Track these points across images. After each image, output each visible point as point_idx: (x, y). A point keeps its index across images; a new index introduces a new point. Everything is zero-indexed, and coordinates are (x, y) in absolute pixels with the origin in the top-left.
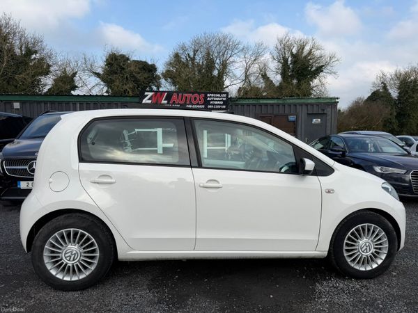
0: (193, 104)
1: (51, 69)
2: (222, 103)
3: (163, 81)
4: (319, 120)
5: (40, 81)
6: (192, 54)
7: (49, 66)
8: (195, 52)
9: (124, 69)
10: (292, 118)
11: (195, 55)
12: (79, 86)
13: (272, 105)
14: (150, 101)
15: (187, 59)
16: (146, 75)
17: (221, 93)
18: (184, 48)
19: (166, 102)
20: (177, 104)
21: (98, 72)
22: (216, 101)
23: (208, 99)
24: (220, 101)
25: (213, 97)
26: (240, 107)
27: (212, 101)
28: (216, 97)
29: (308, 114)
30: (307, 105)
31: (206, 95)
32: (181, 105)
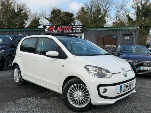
1: (29, 17)
3: (76, 20)
4: (129, 38)
5: (24, 22)
6: (90, 7)
7: (27, 16)
8: (92, 6)
9: (58, 16)
10: (114, 37)
11: (92, 7)
12: (41, 24)
13: (104, 31)
14: (48, 30)
15: (88, 10)
16: (68, 18)
17: (79, 26)
18: (86, 5)
19: (55, 30)
20: (59, 31)
21: (47, 18)
22: (77, 29)
23: (73, 28)
24: (79, 29)
25: (76, 28)
26: (88, 32)
27: (75, 29)
28: (77, 28)
29: (123, 35)
30: (122, 30)
31: (72, 27)
32: (61, 31)
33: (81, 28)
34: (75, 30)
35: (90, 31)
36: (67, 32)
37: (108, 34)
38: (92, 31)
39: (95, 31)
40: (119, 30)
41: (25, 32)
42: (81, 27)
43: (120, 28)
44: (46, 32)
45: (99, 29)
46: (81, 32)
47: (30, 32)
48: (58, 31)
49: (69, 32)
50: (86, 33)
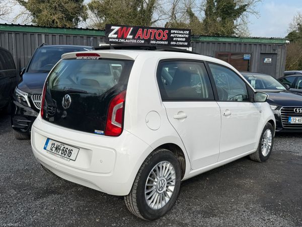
0: (156, 40)
2: (184, 39)
4: (270, 59)
10: (246, 57)
13: (230, 43)
14: (116, 36)
17: (184, 30)
19: (131, 37)
22: (179, 37)
24: (182, 38)
25: (177, 33)
26: (200, 44)
27: (175, 37)
29: (261, 53)
30: (260, 45)
31: (170, 31)
32: (145, 40)
33: (187, 36)
34: (174, 39)
36: (157, 42)
37: (237, 50)
38: (208, 43)
39: (214, 43)
40: (255, 44)
41: (57, 37)
44: (110, 40)
45: (221, 40)
46: (186, 44)
47: (72, 38)
49: (162, 43)
50: (194, 46)
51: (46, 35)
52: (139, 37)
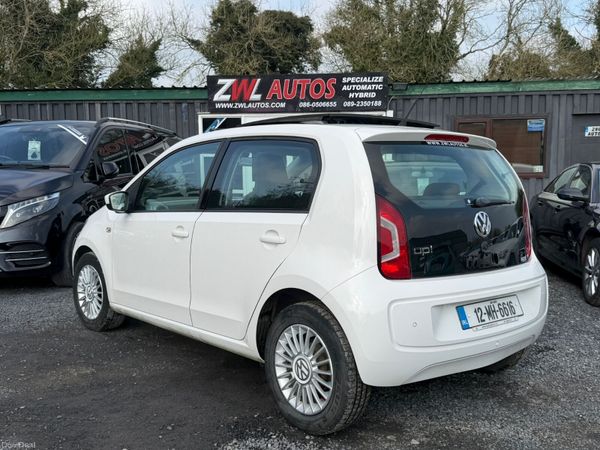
0: (312, 101)
1: (112, 36)
2: (373, 95)
7: (107, 31)
9: (243, 30)
10: (535, 125)
12: (164, 68)
13: (488, 96)
14: (228, 97)
16: (289, 40)
19: (258, 97)
20: (280, 101)
21: (196, 38)
22: (360, 91)
23: (345, 88)
24: (369, 91)
26: (413, 101)
27: (352, 91)
28: (361, 84)
29: (574, 115)
30: (571, 94)
31: (340, 80)
32: (288, 102)
33: (379, 87)
34: (351, 95)
35: (421, 98)
36: (314, 105)
37: (508, 112)
38: (433, 98)
39: (446, 98)
40: (557, 95)
41: (122, 106)
42: (381, 79)
43: (561, 86)
44: (218, 106)
46: (379, 103)
47: (148, 106)
48: (274, 99)
49: (324, 104)
50: (400, 107)
51: (103, 104)
52: (275, 96)
